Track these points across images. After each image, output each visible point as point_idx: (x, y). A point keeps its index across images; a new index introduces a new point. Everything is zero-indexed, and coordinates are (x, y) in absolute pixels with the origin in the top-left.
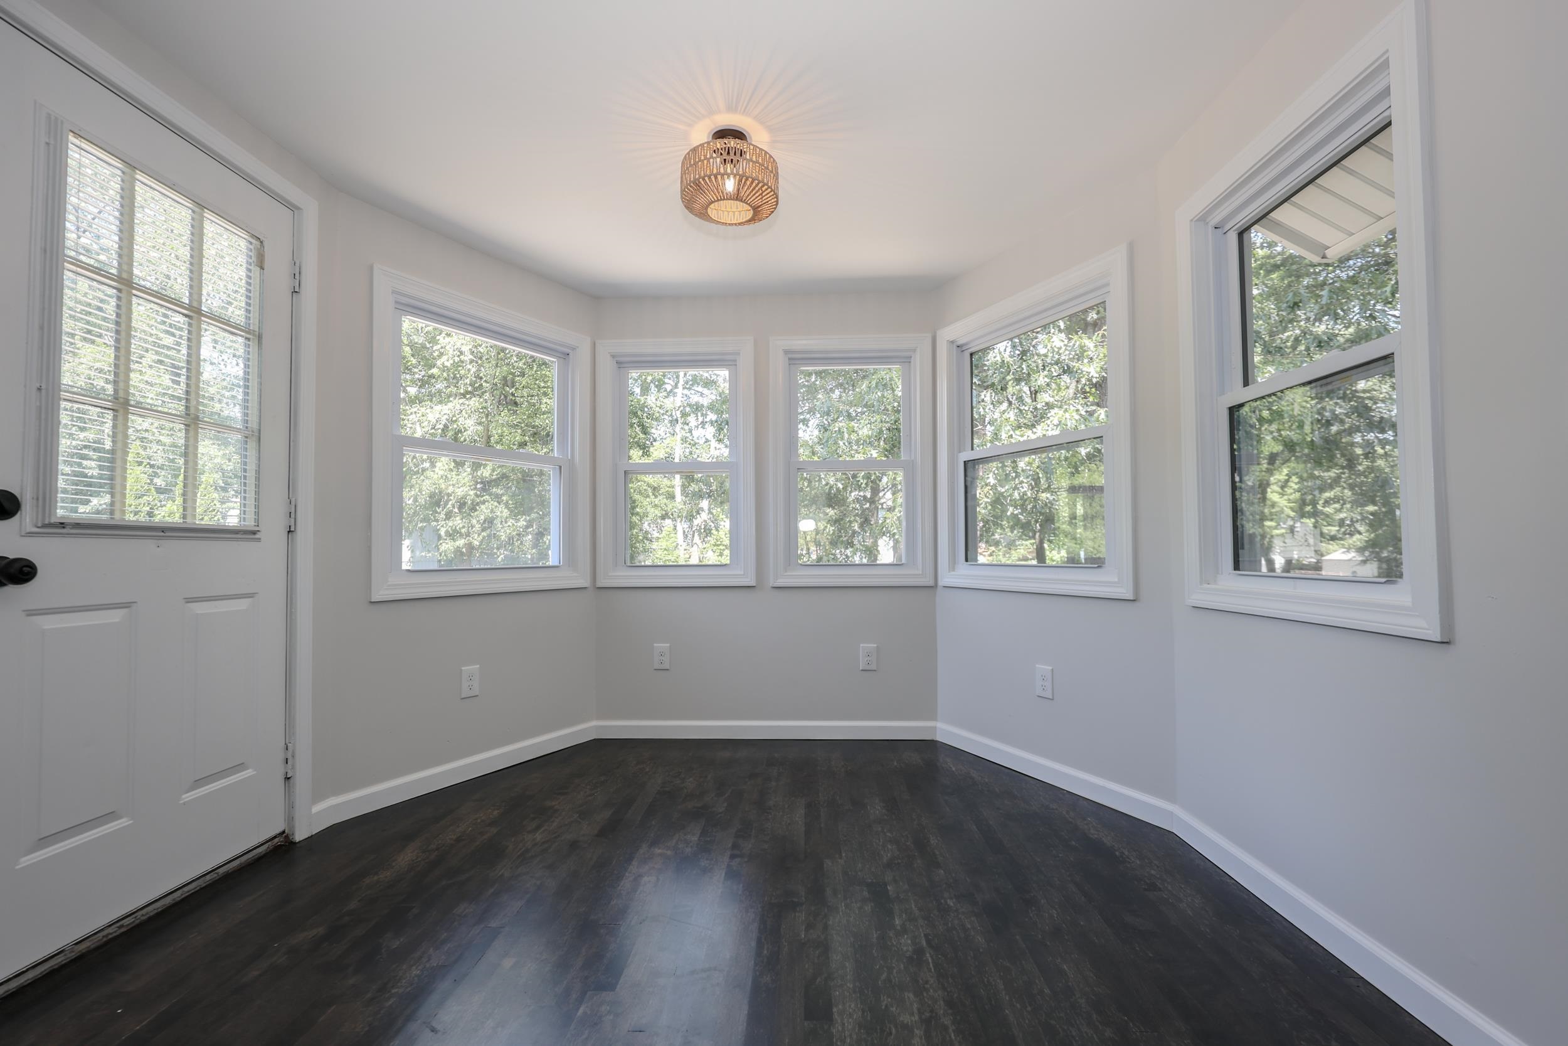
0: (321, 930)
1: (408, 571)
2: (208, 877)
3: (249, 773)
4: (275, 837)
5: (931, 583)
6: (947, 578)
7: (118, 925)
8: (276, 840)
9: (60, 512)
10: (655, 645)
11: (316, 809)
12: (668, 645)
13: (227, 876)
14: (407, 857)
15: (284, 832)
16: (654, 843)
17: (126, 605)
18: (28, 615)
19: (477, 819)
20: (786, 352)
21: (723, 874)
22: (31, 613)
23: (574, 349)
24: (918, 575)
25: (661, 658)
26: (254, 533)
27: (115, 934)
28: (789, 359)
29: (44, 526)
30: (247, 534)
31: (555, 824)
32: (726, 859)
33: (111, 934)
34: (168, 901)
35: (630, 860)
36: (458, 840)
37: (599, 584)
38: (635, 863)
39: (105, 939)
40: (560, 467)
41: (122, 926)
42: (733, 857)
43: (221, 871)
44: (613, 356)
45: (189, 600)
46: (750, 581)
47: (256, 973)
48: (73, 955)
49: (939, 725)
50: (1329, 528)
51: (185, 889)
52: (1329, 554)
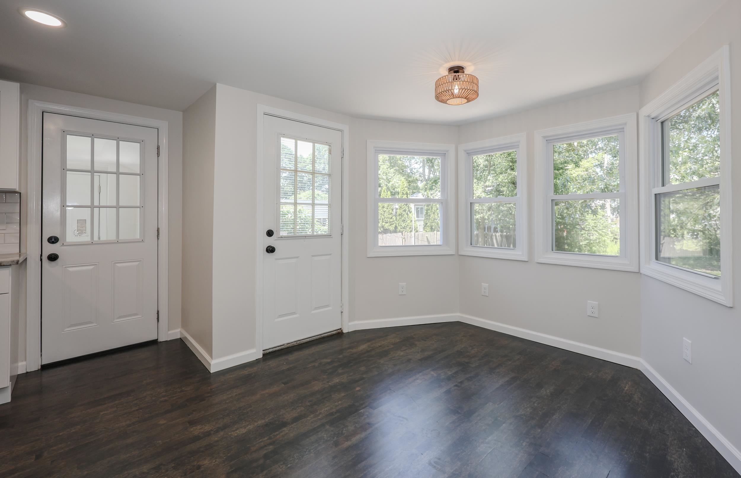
0: (329, 360)
1: (380, 246)
2: (319, 336)
3: (330, 308)
4: (338, 330)
5: (637, 270)
6: (644, 269)
7: (296, 342)
8: (339, 331)
9: (281, 234)
10: (482, 284)
11: (351, 324)
12: (488, 285)
13: (324, 338)
14: (363, 347)
15: (341, 329)
16: (433, 370)
17: (297, 257)
18: (276, 260)
19: (391, 341)
20: (544, 137)
21: (445, 390)
22: (276, 259)
23: (447, 151)
25: (485, 290)
26: (331, 235)
27: (295, 345)
28: (547, 141)
29: (278, 238)
30: (329, 236)
31: (411, 351)
32: (452, 385)
33: (294, 344)
34: (308, 340)
35: (420, 372)
36: (380, 346)
37: (460, 254)
38: (420, 374)
39: (293, 345)
40: (442, 203)
41: (297, 343)
42: (456, 386)
43: (322, 335)
44: (465, 151)
45: (313, 256)
46: (525, 258)
47: (310, 366)
48: (286, 347)
49: (642, 361)
51: (313, 338)
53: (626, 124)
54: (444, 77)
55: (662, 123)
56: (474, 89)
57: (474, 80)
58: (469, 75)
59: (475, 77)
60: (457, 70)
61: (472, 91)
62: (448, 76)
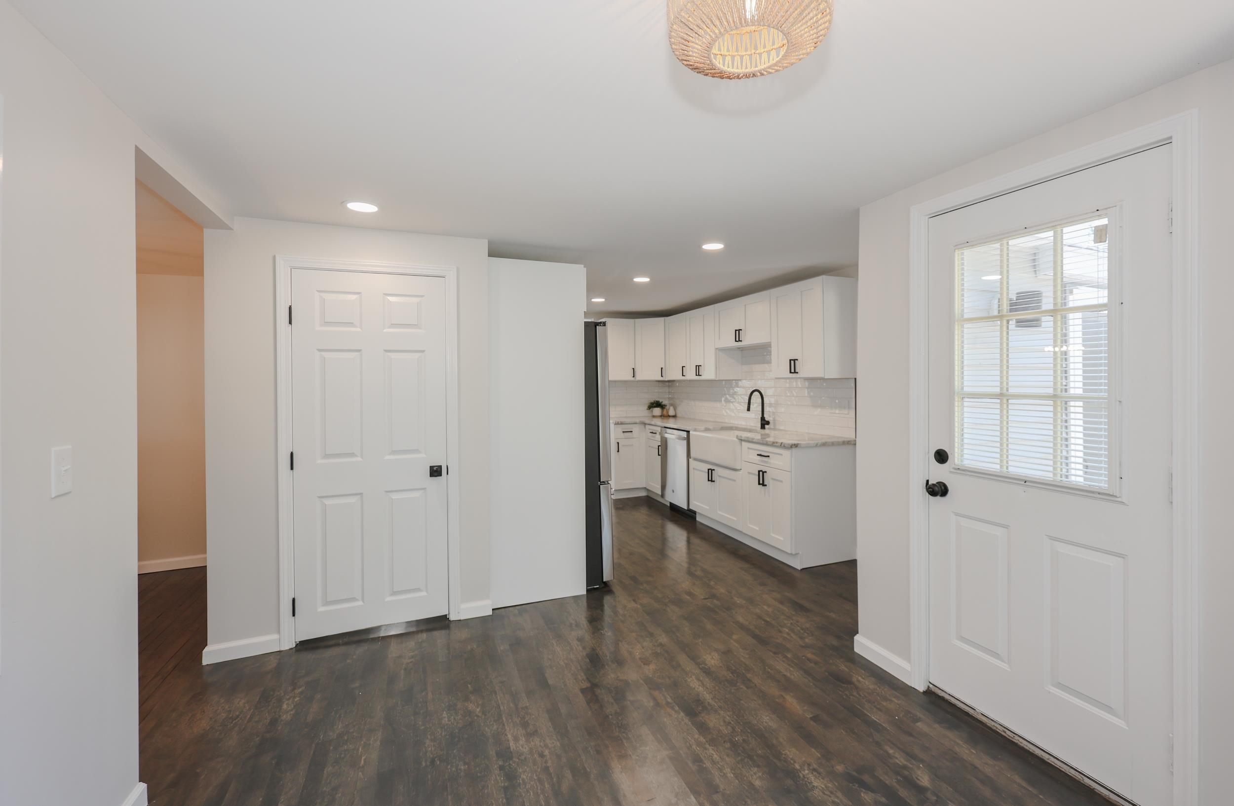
22: (956, 514)
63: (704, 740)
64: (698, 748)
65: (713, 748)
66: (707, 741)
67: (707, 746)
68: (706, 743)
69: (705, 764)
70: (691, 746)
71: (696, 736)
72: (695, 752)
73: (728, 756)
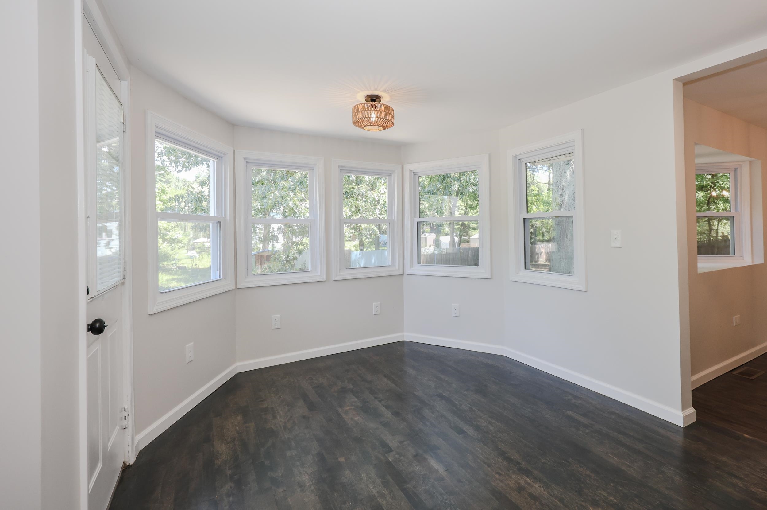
5: (402, 273)
6: (409, 270)
10: (272, 316)
12: (280, 315)
20: (339, 166)
23: (225, 154)
24: (396, 269)
25: (276, 323)
28: (340, 169)
37: (239, 287)
44: (245, 159)
46: (323, 278)
49: (405, 334)
50: (473, 225)
52: (472, 236)
53: (394, 171)
54: (360, 105)
55: (419, 177)
56: (390, 120)
57: (389, 111)
58: (384, 105)
59: (390, 107)
60: (374, 98)
61: (386, 120)
62: (364, 104)
63: (378, 499)
64: (384, 492)
65: (372, 494)
66: (376, 499)
67: (376, 495)
68: (377, 497)
69: (380, 481)
70: (390, 493)
71: (384, 503)
72: (386, 489)
73: (362, 489)
